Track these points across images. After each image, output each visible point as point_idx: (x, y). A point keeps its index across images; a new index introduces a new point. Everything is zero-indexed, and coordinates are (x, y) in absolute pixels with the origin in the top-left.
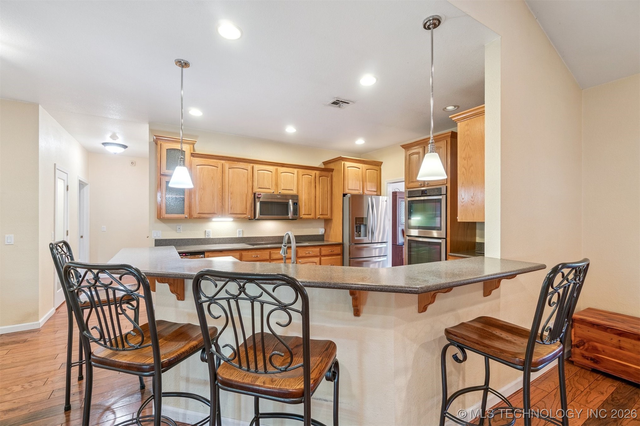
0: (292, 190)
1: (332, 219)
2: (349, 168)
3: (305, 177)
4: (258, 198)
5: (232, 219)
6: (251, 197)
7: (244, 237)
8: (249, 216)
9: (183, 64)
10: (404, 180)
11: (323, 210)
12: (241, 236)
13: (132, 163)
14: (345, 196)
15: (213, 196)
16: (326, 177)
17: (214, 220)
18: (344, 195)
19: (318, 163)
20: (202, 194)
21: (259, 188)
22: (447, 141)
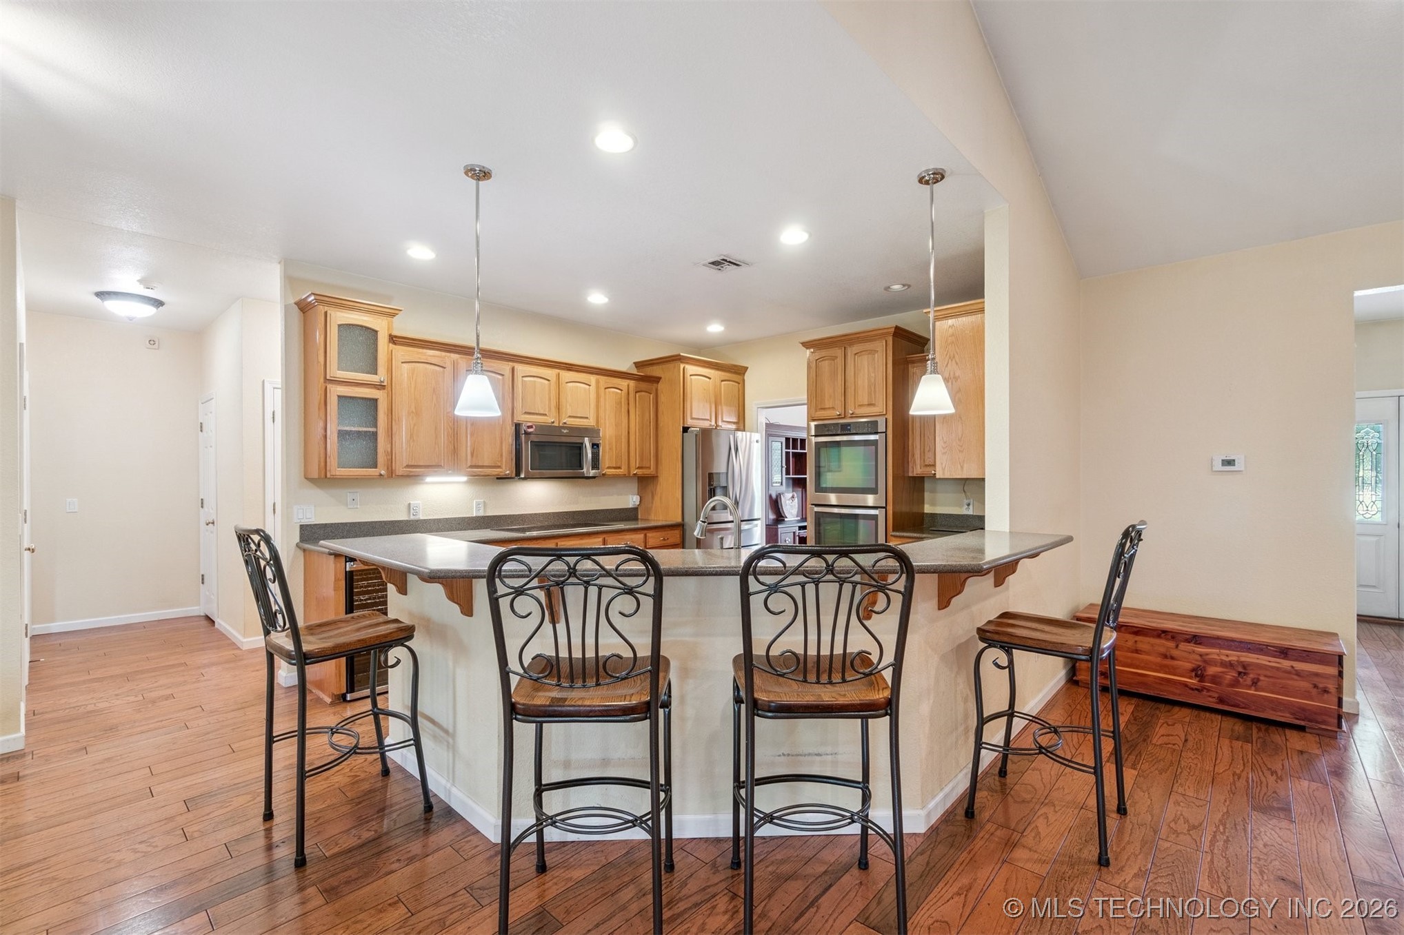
0: (587, 418)
1: (657, 476)
2: (692, 377)
3: (609, 392)
4: (526, 433)
5: (465, 479)
6: (510, 430)
7: (488, 517)
8: (508, 472)
9: (482, 174)
10: (806, 402)
11: (642, 460)
12: (481, 513)
13: (152, 342)
14: (687, 432)
15: (436, 428)
16: (647, 394)
17: (429, 479)
18: (685, 430)
19: (625, 364)
20: (415, 425)
21: (526, 413)
22: (886, 341)
